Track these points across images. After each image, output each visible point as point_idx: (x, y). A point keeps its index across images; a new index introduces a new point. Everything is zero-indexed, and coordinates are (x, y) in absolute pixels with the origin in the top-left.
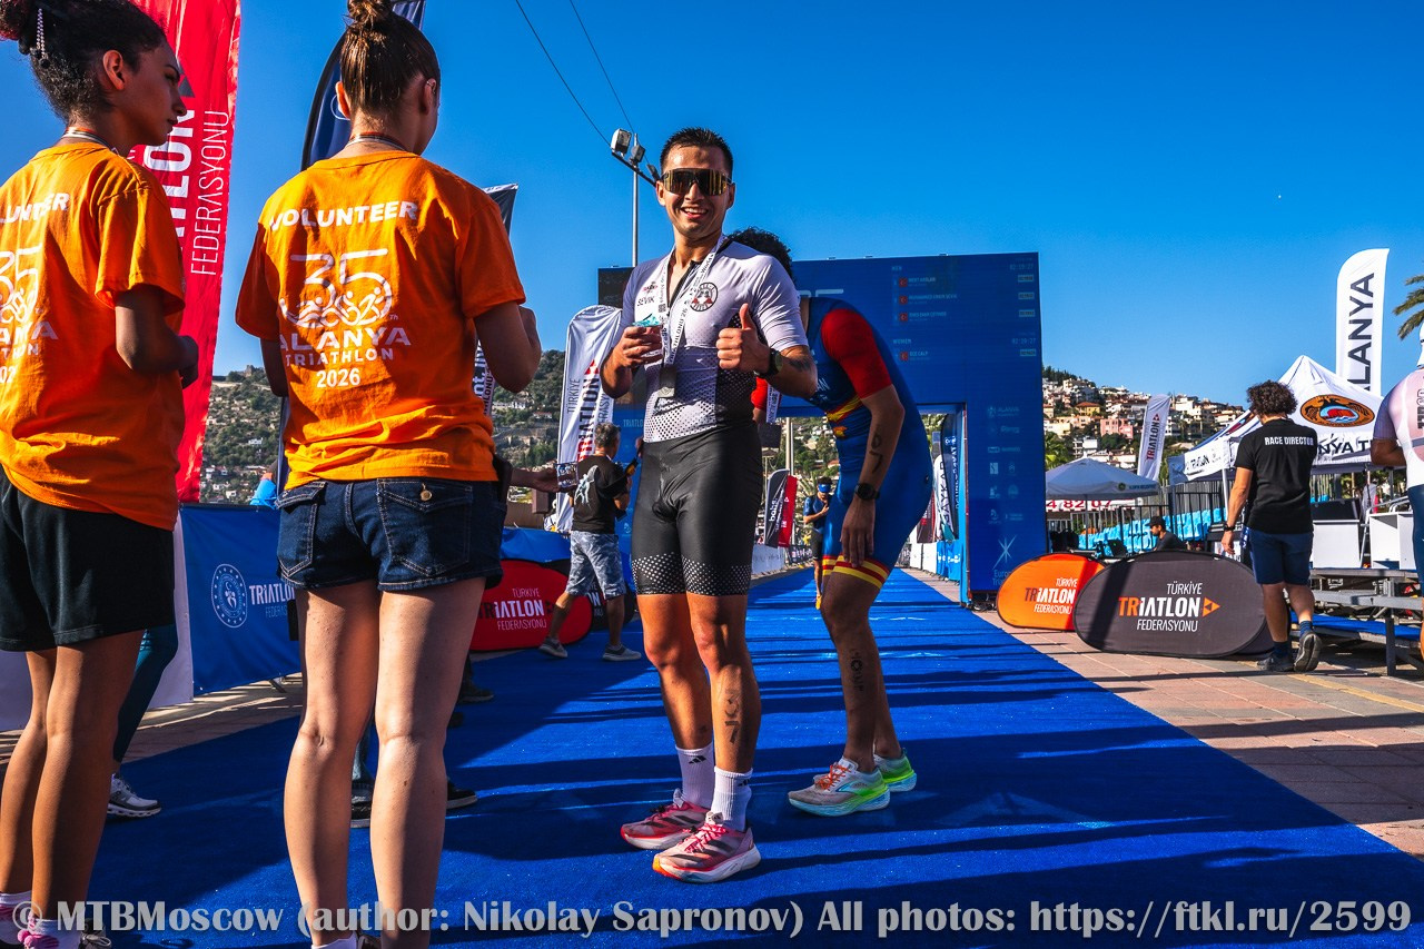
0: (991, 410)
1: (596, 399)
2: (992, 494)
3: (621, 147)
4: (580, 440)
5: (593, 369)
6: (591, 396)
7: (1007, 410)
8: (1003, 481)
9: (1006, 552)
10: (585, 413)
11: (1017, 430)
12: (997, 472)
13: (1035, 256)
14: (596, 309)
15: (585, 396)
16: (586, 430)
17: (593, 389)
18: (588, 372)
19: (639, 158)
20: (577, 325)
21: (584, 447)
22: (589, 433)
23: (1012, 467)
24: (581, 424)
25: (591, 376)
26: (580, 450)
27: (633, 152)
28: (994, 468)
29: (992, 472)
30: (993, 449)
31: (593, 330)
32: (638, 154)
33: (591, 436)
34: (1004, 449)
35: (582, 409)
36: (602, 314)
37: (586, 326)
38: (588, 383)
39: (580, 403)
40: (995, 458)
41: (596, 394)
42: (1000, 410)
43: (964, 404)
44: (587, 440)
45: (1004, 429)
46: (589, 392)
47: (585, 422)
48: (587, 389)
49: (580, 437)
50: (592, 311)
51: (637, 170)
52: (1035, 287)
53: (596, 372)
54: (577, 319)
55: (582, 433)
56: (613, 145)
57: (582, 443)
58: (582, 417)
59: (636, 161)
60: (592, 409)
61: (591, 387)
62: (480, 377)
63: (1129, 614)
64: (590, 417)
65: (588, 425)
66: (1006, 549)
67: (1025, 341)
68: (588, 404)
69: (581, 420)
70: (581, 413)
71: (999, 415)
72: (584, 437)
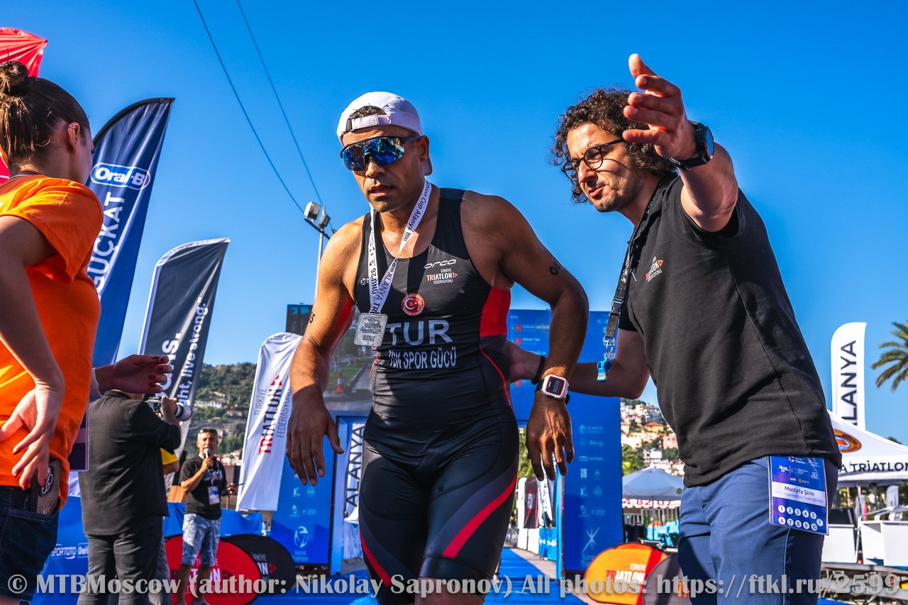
0: (582, 428)
1: (276, 406)
2: (582, 493)
3: (312, 215)
4: (262, 437)
5: (277, 382)
6: (274, 403)
7: (593, 428)
8: (590, 482)
9: (592, 540)
10: (268, 416)
11: (601, 444)
12: (586, 476)
14: (283, 336)
15: (270, 402)
16: (268, 429)
17: (276, 398)
18: (273, 384)
19: (325, 223)
20: (268, 347)
21: (265, 443)
22: (270, 432)
23: (597, 473)
24: (265, 424)
25: (276, 387)
26: (262, 445)
27: (321, 219)
28: (584, 473)
29: (582, 476)
30: (583, 458)
31: (279, 352)
32: (325, 221)
33: (272, 435)
34: (591, 459)
35: (267, 412)
36: (288, 339)
37: (274, 348)
38: (273, 392)
39: (265, 408)
40: (584, 465)
41: (278, 401)
42: (589, 428)
44: (268, 438)
45: (592, 443)
46: (273, 400)
47: (267, 423)
48: (272, 397)
49: (263, 435)
50: (280, 337)
51: (323, 233)
53: (280, 384)
54: (268, 342)
55: (265, 431)
56: (306, 213)
57: (264, 440)
58: (266, 419)
59: (323, 226)
60: (274, 413)
61: (275, 395)
62: (186, 384)
64: (271, 419)
65: (270, 426)
66: (592, 537)
68: (271, 409)
69: (264, 422)
70: (265, 416)
71: (588, 432)
72: (266, 434)
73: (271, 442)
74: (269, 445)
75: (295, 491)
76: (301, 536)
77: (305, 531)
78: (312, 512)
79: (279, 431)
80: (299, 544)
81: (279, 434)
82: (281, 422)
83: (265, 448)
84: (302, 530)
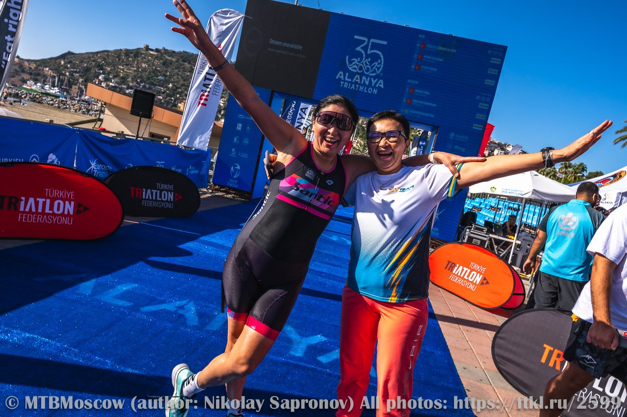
0: (452, 135)
4: (202, 93)
7: (461, 137)
10: (208, 76)
11: (463, 150)
13: (505, 48)
14: (228, 11)
16: (208, 88)
20: (216, 19)
21: (204, 97)
22: (208, 90)
24: (205, 83)
26: (201, 99)
31: (223, 24)
33: (209, 92)
35: (207, 73)
36: (232, 16)
37: (220, 20)
39: (207, 69)
42: (457, 136)
43: (438, 127)
44: (206, 94)
45: (456, 147)
47: (207, 82)
49: (202, 91)
52: (499, 68)
55: (204, 88)
57: (203, 95)
58: (205, 78)
63: (551, 364)
64: (210, 80)
65: (209, 85)
67: (483, 99)
69: (205, 81)
70: (206, 76)
71: (456, 139)
72: (206, 91)
73: (207, 98)
74: (206, 100)
75: (235, 140)
76: (235, 170)
77: (238, 167)
78: (245, 156)
79: (215, 90)
80: (234, 175)
81: (214, 93)
82: (217, 83)
83: (202, 101)
84: (237, 166)
